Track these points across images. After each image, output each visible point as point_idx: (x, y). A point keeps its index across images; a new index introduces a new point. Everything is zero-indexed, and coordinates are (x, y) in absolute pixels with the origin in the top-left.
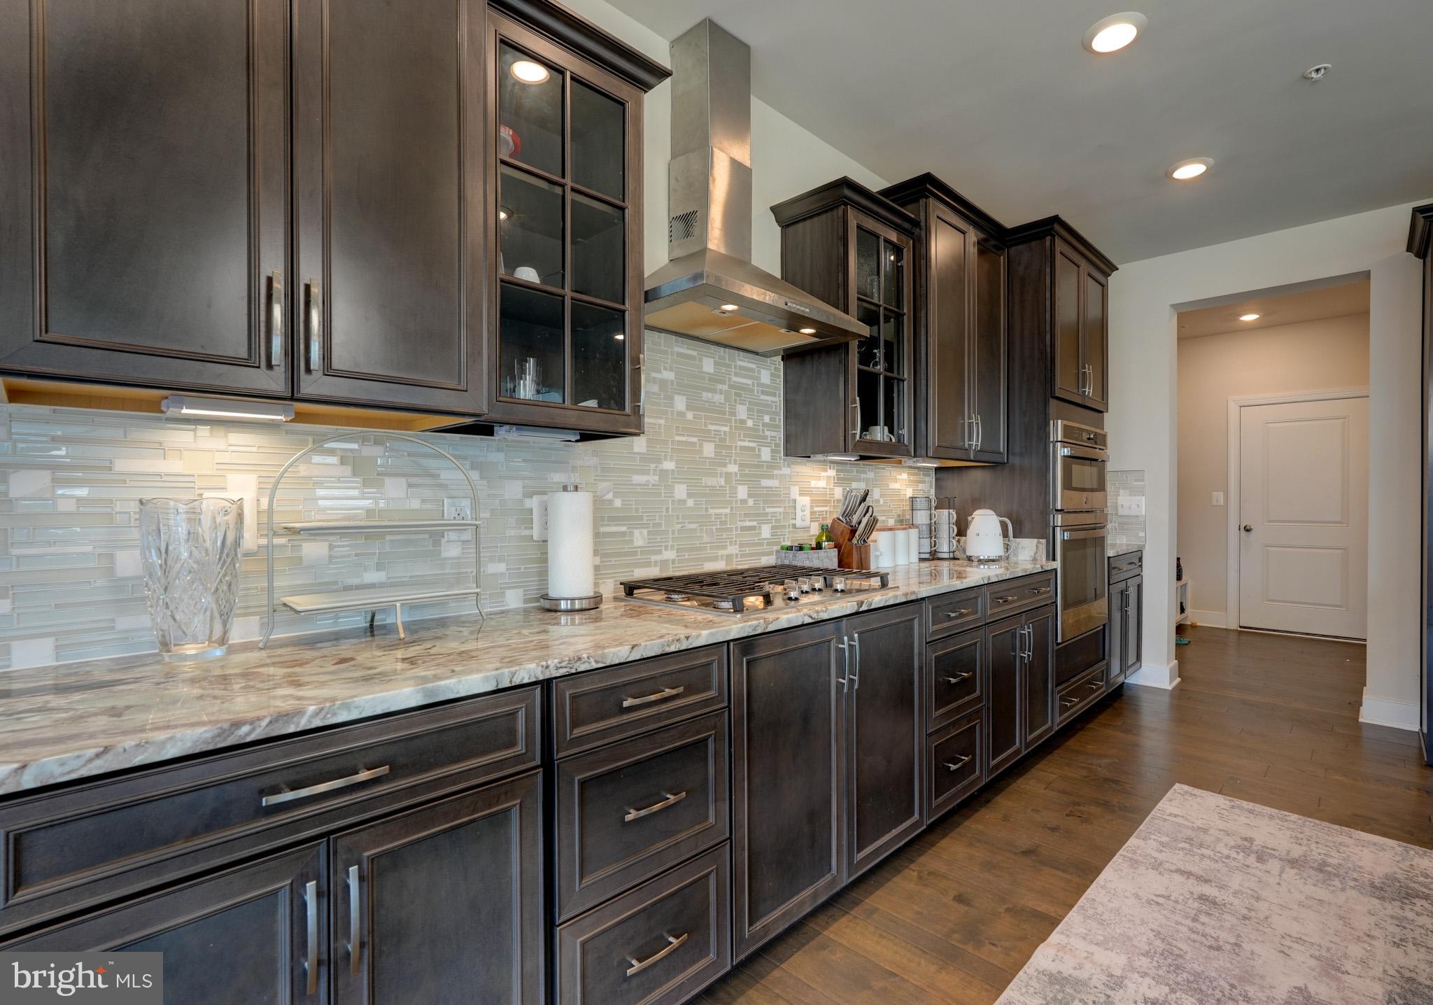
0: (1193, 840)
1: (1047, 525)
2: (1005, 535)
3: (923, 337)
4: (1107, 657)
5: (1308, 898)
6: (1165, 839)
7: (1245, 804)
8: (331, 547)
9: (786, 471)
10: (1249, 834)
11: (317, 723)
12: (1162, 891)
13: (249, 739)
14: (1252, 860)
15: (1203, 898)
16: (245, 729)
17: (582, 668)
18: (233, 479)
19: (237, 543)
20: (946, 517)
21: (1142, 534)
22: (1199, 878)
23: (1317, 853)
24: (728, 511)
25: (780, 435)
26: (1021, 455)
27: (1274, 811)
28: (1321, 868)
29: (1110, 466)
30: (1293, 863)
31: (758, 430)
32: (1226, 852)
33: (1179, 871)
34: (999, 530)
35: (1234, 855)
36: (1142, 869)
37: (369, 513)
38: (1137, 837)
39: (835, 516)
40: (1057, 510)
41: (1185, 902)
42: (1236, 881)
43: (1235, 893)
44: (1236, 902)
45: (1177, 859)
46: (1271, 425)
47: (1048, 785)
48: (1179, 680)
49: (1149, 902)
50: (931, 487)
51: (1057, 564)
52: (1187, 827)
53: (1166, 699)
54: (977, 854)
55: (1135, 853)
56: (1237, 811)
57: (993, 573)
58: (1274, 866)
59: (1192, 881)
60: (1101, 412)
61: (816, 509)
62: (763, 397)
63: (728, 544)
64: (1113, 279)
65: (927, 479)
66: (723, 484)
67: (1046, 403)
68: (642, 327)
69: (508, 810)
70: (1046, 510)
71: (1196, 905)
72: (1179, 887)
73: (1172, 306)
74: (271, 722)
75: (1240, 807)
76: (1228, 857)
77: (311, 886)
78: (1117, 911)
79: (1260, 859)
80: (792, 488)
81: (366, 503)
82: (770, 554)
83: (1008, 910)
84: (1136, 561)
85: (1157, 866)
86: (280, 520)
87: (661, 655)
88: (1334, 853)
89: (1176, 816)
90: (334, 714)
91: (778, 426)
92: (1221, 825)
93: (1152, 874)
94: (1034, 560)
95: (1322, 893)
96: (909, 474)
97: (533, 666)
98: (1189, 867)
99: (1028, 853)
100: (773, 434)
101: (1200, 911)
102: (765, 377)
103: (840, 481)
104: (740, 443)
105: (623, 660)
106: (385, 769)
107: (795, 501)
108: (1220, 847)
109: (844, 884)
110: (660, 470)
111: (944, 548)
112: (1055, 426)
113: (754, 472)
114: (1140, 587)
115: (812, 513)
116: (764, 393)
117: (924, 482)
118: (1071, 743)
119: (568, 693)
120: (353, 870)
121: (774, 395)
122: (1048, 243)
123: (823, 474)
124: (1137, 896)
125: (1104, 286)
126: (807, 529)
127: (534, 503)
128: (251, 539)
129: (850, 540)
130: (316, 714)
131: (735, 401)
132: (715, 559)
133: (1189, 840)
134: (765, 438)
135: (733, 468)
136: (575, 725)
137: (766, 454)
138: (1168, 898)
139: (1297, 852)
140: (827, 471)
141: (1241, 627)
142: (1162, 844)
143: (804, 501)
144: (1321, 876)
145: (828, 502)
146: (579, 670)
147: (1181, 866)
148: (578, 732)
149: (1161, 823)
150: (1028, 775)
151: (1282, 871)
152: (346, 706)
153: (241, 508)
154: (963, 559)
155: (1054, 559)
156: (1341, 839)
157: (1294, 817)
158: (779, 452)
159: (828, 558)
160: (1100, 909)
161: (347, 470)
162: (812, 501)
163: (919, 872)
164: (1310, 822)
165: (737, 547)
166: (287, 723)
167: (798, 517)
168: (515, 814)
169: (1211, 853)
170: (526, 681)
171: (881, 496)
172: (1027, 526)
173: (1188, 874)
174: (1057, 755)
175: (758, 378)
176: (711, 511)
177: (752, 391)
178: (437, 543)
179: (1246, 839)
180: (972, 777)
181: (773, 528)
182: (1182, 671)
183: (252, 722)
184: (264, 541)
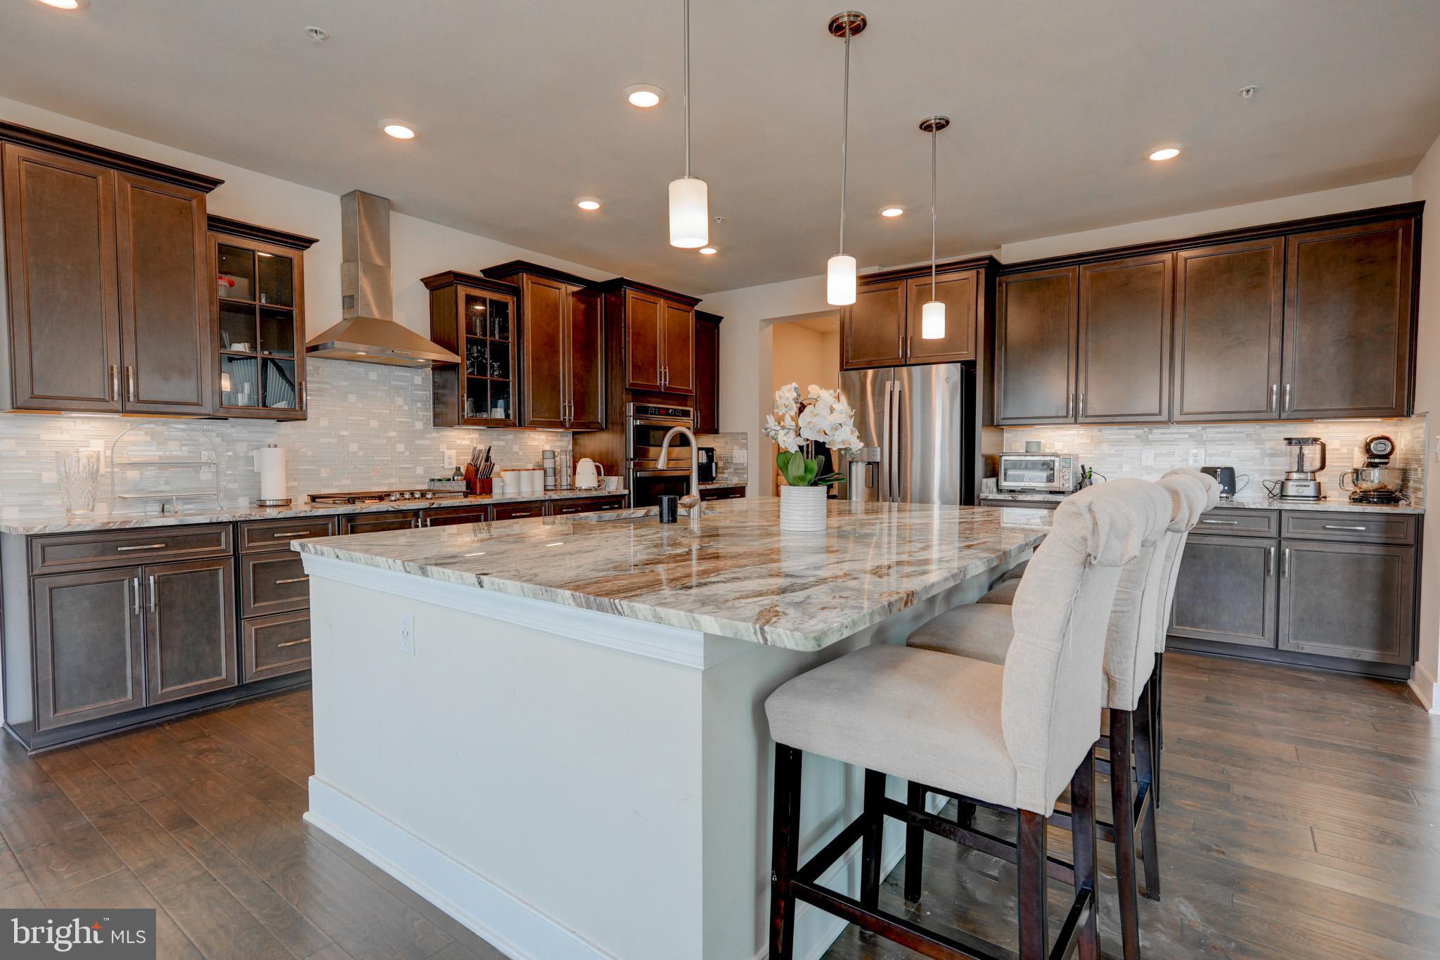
1: (625, 468)
2: (599, 474)
8: (141, 474)
9: (435, 435)
11: (137, 526)
13: (113, 528)
16: (111, 525)
17: (252, 518)
18: (93, 442)
19: (98, 470)
21: (745, 476)
24: (389, 458)
25: (431, 414)
31: (411, 411)
34: (594, 471)
37: (161, 457)
39: (469, 462)
40: (630, 459)
50: (569, 444)
51: (630, 490)
61: (458, 457)
62: (416, 392)
63: (392, 477)
65: (567, 439)
66: (385, 442)
67: (622, 394)
69: (218, 569)
70: (623, 458)
77: (136, 580)
80: (441, 445)
81: (161, 453)
82: (424, 483)
86: (116, 461)
87: (295, 517)
90: (143, 524)
91: (429, 409)
94: (617, 489)
97: (228, 515)
100: (425, 413)
102: (418, 380)
103: (483, 440)
104: (398, 419)
105: (274, 517)
106: (163, 545)
107: (443, 453)
110: (338, 436)
111: (564, 482)
112: (629, 406)
113: (410, 436)
115: (455, 460)
116: (416, 389)
117: (563, 441)
119: (246, 529)
120: (152, 578)
121: (425, 391)
122: (622, 293)
123: (469, 436)
126: (446, 469)
127: (254, 453)
128: (102, 470)
129: (476, 476)
130: (137, 523)
131: (395, 395)
134: (418, 416)
135: (392, 433)
136: (249, 543)
137: (419, 425)
140: (471, 435)
143: (451, 452)
148: (251, 544)
152: (148, 522)
153: (99, 454)
155: (629, 487)
158: (427, 424)
159: (459, 485)
161: (148, 438)
162: (458, 453)
165: (399, 478)
166: (126, 525)
167: (446, 462)
168: (221, 572)
170: (224, 520)
171: (520, 449)
176: (377, 458)
177: (408, 388)
178: (198, 472)
181: (424, 468)
183: (115, 523)
184: (109, 470)
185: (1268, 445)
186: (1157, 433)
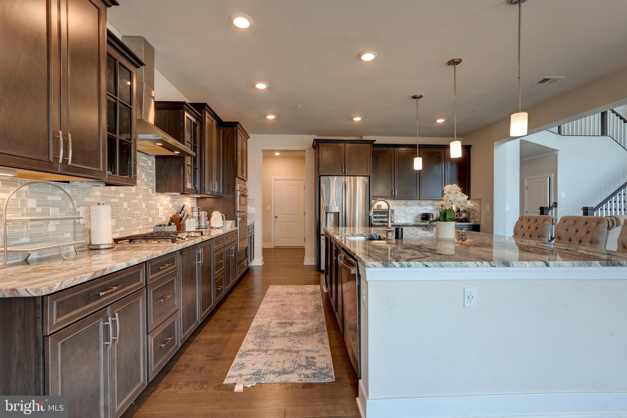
0: (277, 295)
1: (235, 216)
2: (223, 219)
3: (203, 155)
4: (247, 257)
5: (300, 298)
6: (271, 297)
7: (286, 286)
9: (156, 198)
10: (288, 291)
11: (109, 272)
12: (274, 306)
14: (289, 295)
15: (282, 304)
16: (98, 273)
20: (203, 214)
21: (254, 219)
22: (280, 301)
23: (300, 291)
24: (139, 212)
25: (154, 185)
26: (227, 194)
27: (291, 286)
28: (302, 293)
29: (248, 198)
30: (297, 294)
31: (148, 183)
32: (284, 296)
33: (276, 301)
34: (221, 218)
35: (286, 295)
36: (268, 303)
38: (265, 298)
40: (237, 211)
41: (279, 306)
42: (287, 300)
43: (288, 302)
44: (288, 303)
45: (275, 299)
46: (282, 186)
47: (240, 293)
48: (263, 262)
49: (272, 308)
50: (196, 204)
51: (238, 228)
52: (275, 293)
53: (261, 268)
54: (228, 312)
55: (266, 301)
56: (284, 287)
57: (220, 232)
58: (293, 295)
59: (279, 302)
60: (245, 181)
61: (165, 212)
62: (149, 171)
63: (140, 224)
64: (249, 140)
65: (194, 201)
66: (138, 202)
67: (235, 179)
68: (136, 151)
69: (139, 299)
70: (235, 211)
71: (281, 306)
72: (277, 304)
73: (262, 150)
74: (102, 272)
75: (285, 287)
76: (285, 296)
78: (266, 312)
79: (291, 295)
80: (158, 204)
82: (151, 228)
83: (241, 319)
84: (253, 227)
85: (271, 302)
87: (167, 254)
88: (303, 290)
89: (272, 292)
90: (112, 270)
91: (153, 181)
92: (282, 291)
93: (271, 304)
94: (231, 227)
95: (302, 297)
96: (190, 199)
98: (278, 300)
99: (241, 308)
100: (153, 184)
101: (282, 306)
102: (150, 163)
103: (171, 202)
104: (143, 187)
105: (161, 255)
107: (158, 208)
108: (283, 295)
109: (200, 324)
110: (119, 197)
111: (203, 224)
112: (237, 185)
113: (147, 198)
114: (254, 235)
115: (163, 213)
116: (150, 169)
118: (241, 282)
119: (150, 266)
120: (116, 314)
121: (152, 170)
122: (235, 129)
124: (269, 308)
125: (247, 143)
126: (161, 219)
127: (80, 209)
129: (180, 222)
131: (141, 172)
132: (136, 230)
133: (276, 295)
134: (150, 185)
135: (141, 197)
136: (151, 275)
137: (150, 191)
138: (275, 306)
139: (297, 292)
140: (167, 198)
141: (275, 247)
142: (271, 298)
143: (161, 209)
144: (302, 294)
145: (168, 209)
146: (154, 258)
147: (276, 300)
149: (269, 294)
150: (233, 292)
151: (295, 296)
152: (114, 267)
154: (209, 228)
155: (237, 227)
156: (305, 287)
157: (295, 286)
158: (154, 191)
159: (173, 228)
160: (262, 313)
163: (214, 320)
164: (298, 286)
165: (142, 225)
167: (160, 215)
168: (142, 300)
169: (281, 296)
172: (228, 216)
173: (278, 301)
174: (238, 286)
175: (148, 164)
176: (135, 212)
177: (146, 168)
178: (47, 226)
179: (287, 292)
180: (222, 293)
181: (152, 218)
182: (264, 260)
185: (436, 207)
186: (409, 202)
